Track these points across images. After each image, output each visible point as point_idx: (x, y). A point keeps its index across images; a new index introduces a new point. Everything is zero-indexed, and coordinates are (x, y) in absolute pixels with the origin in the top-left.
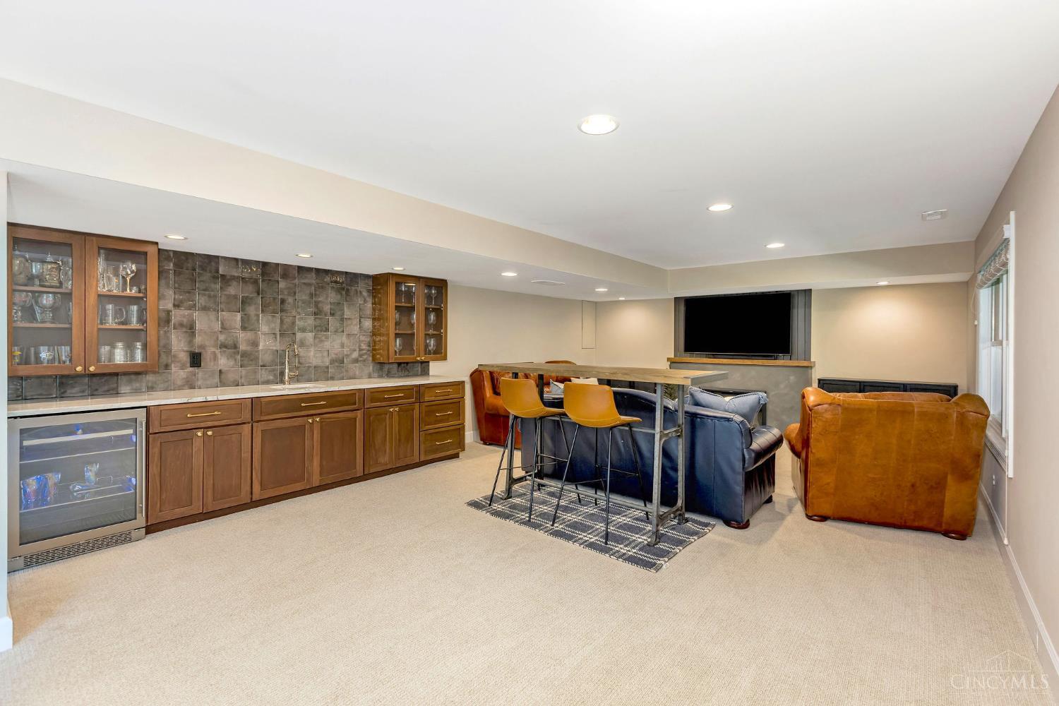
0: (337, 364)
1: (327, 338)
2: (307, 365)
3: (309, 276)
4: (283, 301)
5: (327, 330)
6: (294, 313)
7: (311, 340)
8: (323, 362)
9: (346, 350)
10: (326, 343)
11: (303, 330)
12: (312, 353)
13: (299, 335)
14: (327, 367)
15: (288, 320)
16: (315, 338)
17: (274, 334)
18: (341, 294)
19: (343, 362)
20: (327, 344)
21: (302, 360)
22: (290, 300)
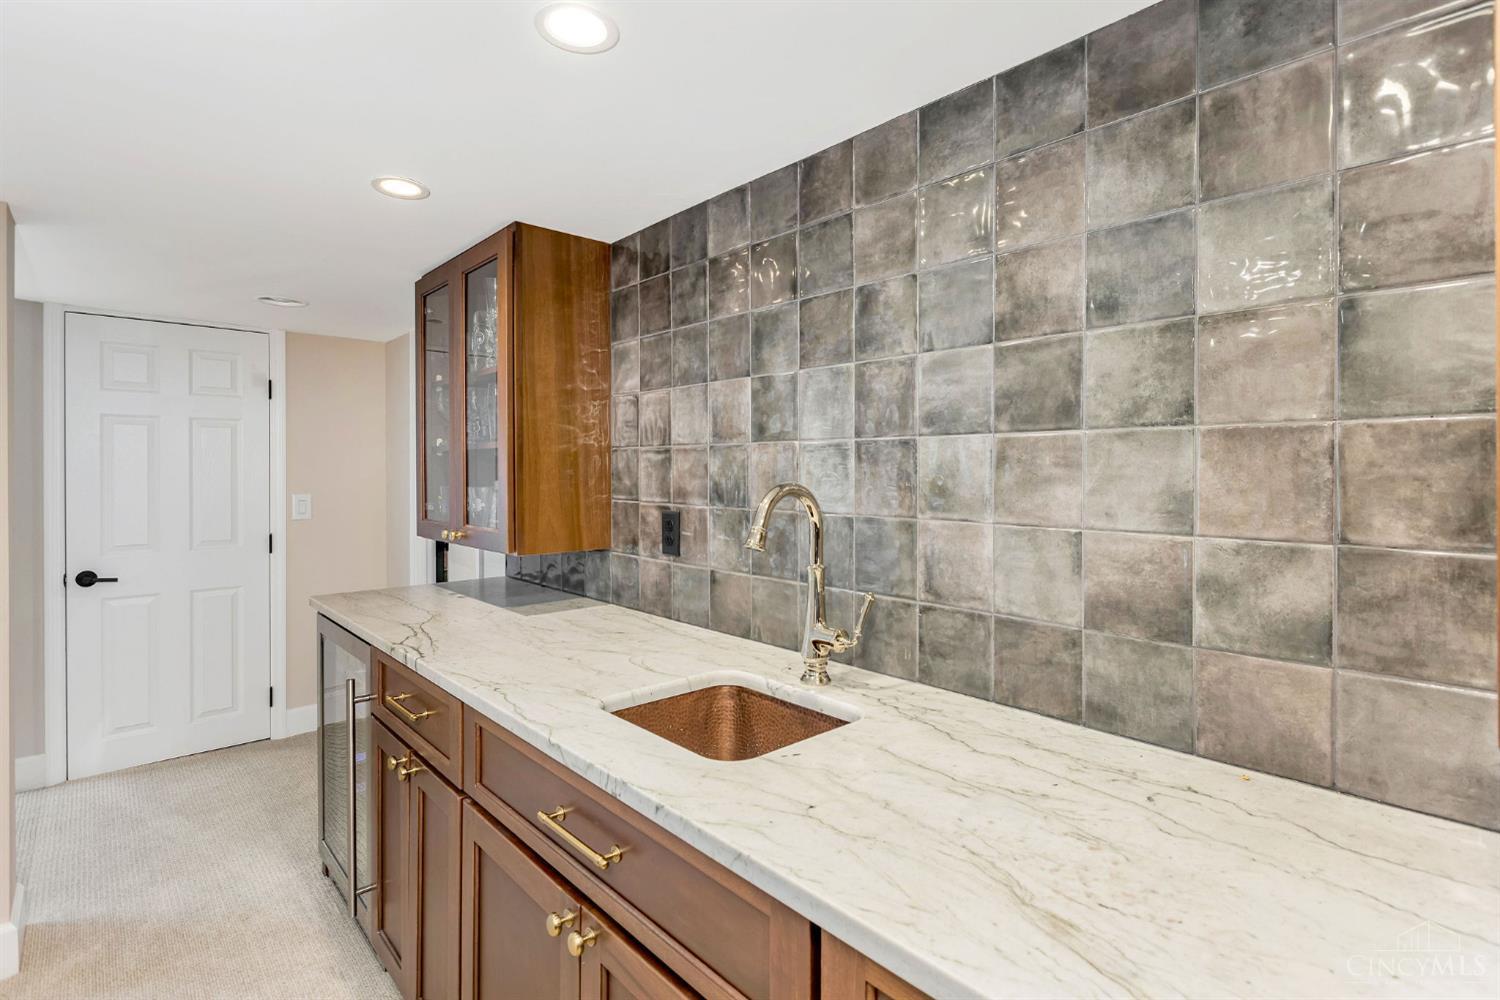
0: (1134, 634)
1: (1069, 462)
2: (965, 606)
3: (972, 133)
4: (867, 298)
5: (1067, 412)
6: (907, 346)
7: (986, 472)
8: (1044, 603)
9: (1205, 551)
10: (1061, 492)
11: (943, 422)
12: (987, 549)
13: (931, 450)
14: (1073, 642)
15: (883, 385)
16: (1001, 460)
17: (838, 446)
18: (1170, 161)
19: (1181, 632)
20: (1066, 502)
21: (944, 583)
22: (894, 288)
